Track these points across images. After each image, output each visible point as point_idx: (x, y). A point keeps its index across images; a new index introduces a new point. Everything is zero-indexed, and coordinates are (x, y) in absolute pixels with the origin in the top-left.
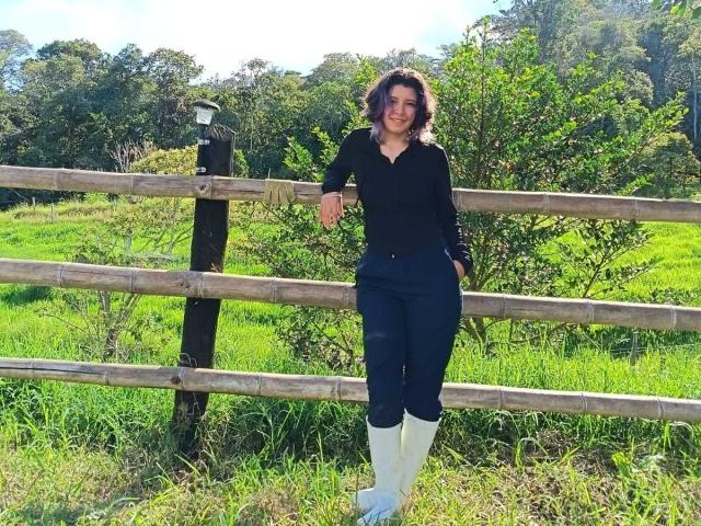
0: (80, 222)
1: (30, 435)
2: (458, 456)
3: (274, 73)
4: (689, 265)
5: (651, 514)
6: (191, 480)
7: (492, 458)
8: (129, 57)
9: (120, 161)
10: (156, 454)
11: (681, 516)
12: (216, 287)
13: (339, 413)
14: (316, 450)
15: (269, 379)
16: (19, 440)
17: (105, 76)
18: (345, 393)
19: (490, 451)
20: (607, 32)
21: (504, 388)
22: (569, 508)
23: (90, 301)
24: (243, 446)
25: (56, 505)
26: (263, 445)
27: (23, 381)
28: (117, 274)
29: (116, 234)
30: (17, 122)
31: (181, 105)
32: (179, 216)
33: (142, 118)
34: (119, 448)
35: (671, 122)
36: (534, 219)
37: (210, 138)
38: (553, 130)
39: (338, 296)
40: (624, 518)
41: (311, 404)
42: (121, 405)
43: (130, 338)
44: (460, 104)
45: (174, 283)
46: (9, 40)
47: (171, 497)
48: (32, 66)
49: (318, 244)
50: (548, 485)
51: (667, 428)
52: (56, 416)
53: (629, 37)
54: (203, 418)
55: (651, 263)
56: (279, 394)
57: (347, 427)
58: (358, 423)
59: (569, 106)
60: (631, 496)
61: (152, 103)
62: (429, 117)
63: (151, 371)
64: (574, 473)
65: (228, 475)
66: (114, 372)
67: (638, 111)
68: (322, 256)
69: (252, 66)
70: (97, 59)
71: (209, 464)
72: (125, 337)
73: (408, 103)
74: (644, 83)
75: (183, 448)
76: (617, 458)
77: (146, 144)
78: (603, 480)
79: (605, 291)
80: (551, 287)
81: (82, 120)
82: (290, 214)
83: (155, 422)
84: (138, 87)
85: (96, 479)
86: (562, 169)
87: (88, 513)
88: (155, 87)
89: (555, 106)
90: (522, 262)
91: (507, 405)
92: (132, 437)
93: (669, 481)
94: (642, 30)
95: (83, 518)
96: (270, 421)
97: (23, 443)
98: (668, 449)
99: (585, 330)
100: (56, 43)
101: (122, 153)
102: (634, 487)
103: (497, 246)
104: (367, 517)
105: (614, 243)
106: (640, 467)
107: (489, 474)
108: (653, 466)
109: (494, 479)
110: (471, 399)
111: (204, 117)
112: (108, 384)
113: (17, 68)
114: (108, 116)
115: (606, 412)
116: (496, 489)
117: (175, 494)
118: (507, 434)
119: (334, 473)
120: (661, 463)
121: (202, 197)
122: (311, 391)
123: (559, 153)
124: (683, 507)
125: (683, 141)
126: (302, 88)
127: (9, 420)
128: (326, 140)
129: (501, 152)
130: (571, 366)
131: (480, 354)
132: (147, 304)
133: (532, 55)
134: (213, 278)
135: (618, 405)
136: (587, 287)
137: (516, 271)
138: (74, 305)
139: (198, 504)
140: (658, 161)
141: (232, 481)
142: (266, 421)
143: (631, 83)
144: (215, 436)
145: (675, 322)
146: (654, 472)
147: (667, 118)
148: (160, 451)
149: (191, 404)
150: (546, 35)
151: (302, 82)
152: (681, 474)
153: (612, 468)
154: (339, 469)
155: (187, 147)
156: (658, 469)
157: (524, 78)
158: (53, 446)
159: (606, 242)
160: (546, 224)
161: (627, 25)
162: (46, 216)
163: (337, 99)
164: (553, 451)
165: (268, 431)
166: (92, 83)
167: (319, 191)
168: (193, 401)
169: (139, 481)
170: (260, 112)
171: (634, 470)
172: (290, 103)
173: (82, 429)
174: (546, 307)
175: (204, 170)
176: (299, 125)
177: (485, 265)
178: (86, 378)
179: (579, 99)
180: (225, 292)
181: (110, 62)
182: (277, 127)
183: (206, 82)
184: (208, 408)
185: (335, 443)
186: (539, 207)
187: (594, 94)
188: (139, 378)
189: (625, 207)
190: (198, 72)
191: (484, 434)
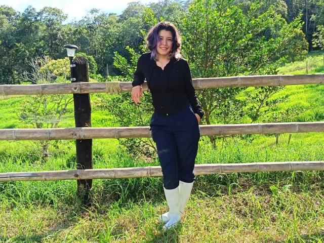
1: (14, 204)
2: (204, 194)
3: (103, 15)
4: (302, 92)
6: (89, 216)
7: (219, 193)
8: (29, 13)
9: (34, 67)
10: (72, 206)
12: (89, 134)
13: (151, 180)
14: (142, 197)
15: (119, 171)
16: (9, 207)
17: (19, 24)
18: (153, 173)
19: (218, 190)
21: (223, 165)
22: (252, 211)
24: (111, 198)
25: (32, 233)
26: (119, 198)
28: (41, 132)
29: (39, 102)
31: (59, 36)
33: (42, 43)
34: (55, 206)
35: (296, 29)
38: (241, 38)
39: (146, 133)
43: (53, 148)
44: (197, 30)
45: (68, 134)
50: (243, 202)
51: (293, 174)
52: (25, 195)
54: (91, 189)
55: (286, 97)
56: (124, 176)
57: (155, 186)
59: (248, 25)
60: (278, 203)
61: (45, 36)
63: (65, 173)
65: (105, 212)
66: (48, 175)
67: (280, 20)
69: (93, 11)
70: (14, 15)
71: (96, 208)
74: (283, 6)
75: (85, 203)
76: (272, 188)
77: (46, 57)
78: (266, 198)
80: (241, 112)
81: (12, 47)
83: (70, 193)
84: (37, 28)
85: (47, 220)
86: (245, 56)
87: (46, 236)
88: (45, 27)
89: (242, 26)
91: (224, 171)
92: (61, 200)
93: (294, 195)
95: (44, 238)
96: (121, 187)
97: (12, 208)
98: (293, 182)
101: (35, 63)
102: (279, 199)
104: (167, 225)
106: (282, 191)
107: (217, 200)
108: (287, 189)
109: (219, 201)
110: (208, 170)
111: (71, 53)
112: (46, 180)
114: (25, 44)
116: (221, 206)
117: (84, 223)
118: (224, 181)
119: (151, 207)
120: (290, 188)
121: (76, 93)
122: (138, 174)
123: (244, 49)
124: (299, 206)
125: (301, 34)
126: (118, 22)
127: (4, 199)
128: (133, 52)
134: (87, 130)
135: (272, 167)
136: (258, 110)
137: (225, 106)
139: (94, 226)
140: (290, 44)
141: (107, 214)
142: (119, 186)
143: (277, 6)
144: (97, 196)
146: (288, 192)
147: (294, 27)
149: (85, 184)
151: (118, 18)
152: (299, 191)
153: (270, 192)
154: (153, 205)
157: (226, 14)
158: (26, 208)
159: (266, 89)
163: (135, 26)
164: (244, 187)
165: (120, 191)
166: (14, 28)
169: (67, 219)
170: (99, 36)
171: (279, 192)
172: (113, 30)
173: (37, 199)
175: (75, 79)
176: (118, 40)
177: (211, 105)
178: (35, 178)
179: (253, 22)
180: (93, 136)
181: (21, 15)
182: (108, 43)
183: (70, 22)
184: (92, 185)
185: (150, 193)
186: (236, 83)
187: (260, 18)
188: (60, 176)
189: (276, 80)
190: (65, 18)
191: (215, 183)
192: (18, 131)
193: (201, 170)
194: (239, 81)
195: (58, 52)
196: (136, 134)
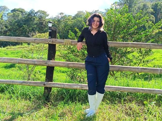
0: (21, 50)
1: (12, 97)
2: (108, 102)
3: (65, 16)
5: (152, 115)
6: (48, 107)
7: (116, 102)
8: (32, 12)
9: (30, 36)
10: (40, 101)
11: (160, 115)
12: (53, 64)
13: (81, 92)
14: (76, 100)
15: (66, 84)
16: (9, 98)
17: (26, 16)
18: (83, 87)
19: (116, 101)
20: (144, 6)
21: (119, 87)
22: (134, 113)
23: (24, 68)
24: (60, 99)
25: (18, 112)
26: (64, 99)
27: (10, 85)
28: (31, 61)
29: (30, 53)
30: (6, 27)
31: (44, 23)
32: (44, 48)
33: (35, 26)
34: (32, 100)
35: (159, 26)
36: (126, 49)
37: (52, 30)
38: (131, 28)
39: (81, 66)
40: (146, 115)
41: (75, 90)
42: (32, 90)
44: (110, 22)
45: (44, 63)
46: (4, 8)
47: (44, 110)
48: (10, 14)
49: (76, 55)
50: (129, 108)
51: (157, 96)
52: (17, 93)
53: (150, 7)
54: (51, 93)
55: (154, 59)
56: (68, 88)
57: (83, 95)
58: (86, 94)
59: (135, 23)
60: (148, 111)
61: (37, 23)
62: (103, 25)
63: (39, 83)
64: (135, 106)
65: (56, 106)
66: (30, 83)
67: (151, 24)
68: (77, 58)
69: (60, 14)
70: (24, 12)
71: (52, 103)
72: (32, 76)
73: (98, 21)
74: (153, 18)
75: (46, 100)
76: (145, 102)
77: (36, 32)
78: (142, 107)
79: (143, 65)
80: (130, 65)
81: (21, 27)
82: (70, 48)
83: (40, 94)
84: (34, 19)
85: (27, 106)
86: (133, 37)
87: (25, 113)
88: (38, 19)
89: (132, 23)
90: (123, 59)
91: (120, 90)
92: (35, 97)
93: (157, 108)
94: (153, 5)
95: (24, 115)
97: (10, 98)
98: (157, 100)
99: (138, 74)
100: (15, 9)
101: (31, 34)
102: (149, 109)
103: (118, 55)
104: (88, 115)
105: (145, 55)
106: (150, 104)
107: (115, 106)
108: (153, 104)
109: (117, 107)
110: (112, 89)
111: (50, 25)
112: (29, 85)
113: (6, 15)
114: (27, 26)
115: (143, 92)
116: (117, 109)
117: (45, 110)
118: (120, 97)
119: (80, 105)
121: (50, 43)
122: (75, 87)
123: (132, 34)
124: (160, 113)
126: (72, 19)
127: (7, 93)
128: (78, 31)
129: (119, 34)
130: (135, 82)
131: (114, 79)
132: (37, 68)
133: (127, 11)
134: (53, 62)
135: (145, 91)
136: (139, 65)
137: (122, 61)
138: (20, 69)
139: (50, 112)
140: (156, 36)
141: (57, 107)
142: (65, 94)
143: (150, 18)
144: (53, 97)
145: (159, 72)
146: (154, 106)
147: (158, 25)
148: (41, 100)
150: (130, 6)
151: (72, 18)
152: (160, 106)
153: (144, 104)
154: (81, 104)
155: (46, 33)
156: (154, 105)
157: (125, 16)
158: (17, 99)
159: (143, 54)
160: (129, 50)
161: (149, 4)
162: (14, 49)
163: (80, 22)
164: (130, 101)
165: (65, 96)
166: (23, 18)
167: (77, 42)
168: (48, 89)
169: (36, 107)
170: (62, 25)
172: (69, 23)
173: (23, 95)
174: (129, 69)
175: (50, 37)
176: (71, 28)
177: (115, 60)
178: (24, 84)
179: (138, 21)
180: (55, 65)
181: (27, 13)
182: (66, 28)
183: (50, 18)
184: (52, 91)
185: (80, 99)
186: (128, 46)
187: (141, 20)
188: (36, 84)
189: (149, 46)
190: (48, 15)
191: (114, 97)
192: (20, 59)
193: (108, 88)
194: (130, 44)
195: (42, 30)
196: (76, 66)
